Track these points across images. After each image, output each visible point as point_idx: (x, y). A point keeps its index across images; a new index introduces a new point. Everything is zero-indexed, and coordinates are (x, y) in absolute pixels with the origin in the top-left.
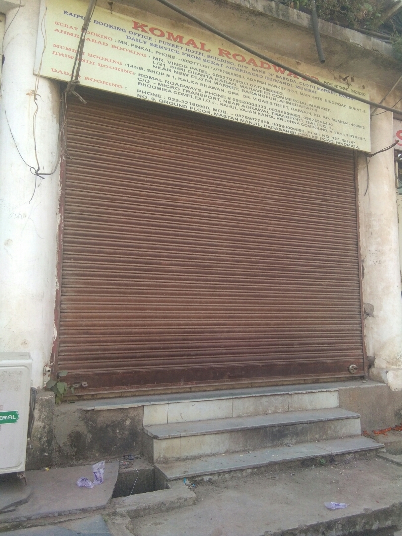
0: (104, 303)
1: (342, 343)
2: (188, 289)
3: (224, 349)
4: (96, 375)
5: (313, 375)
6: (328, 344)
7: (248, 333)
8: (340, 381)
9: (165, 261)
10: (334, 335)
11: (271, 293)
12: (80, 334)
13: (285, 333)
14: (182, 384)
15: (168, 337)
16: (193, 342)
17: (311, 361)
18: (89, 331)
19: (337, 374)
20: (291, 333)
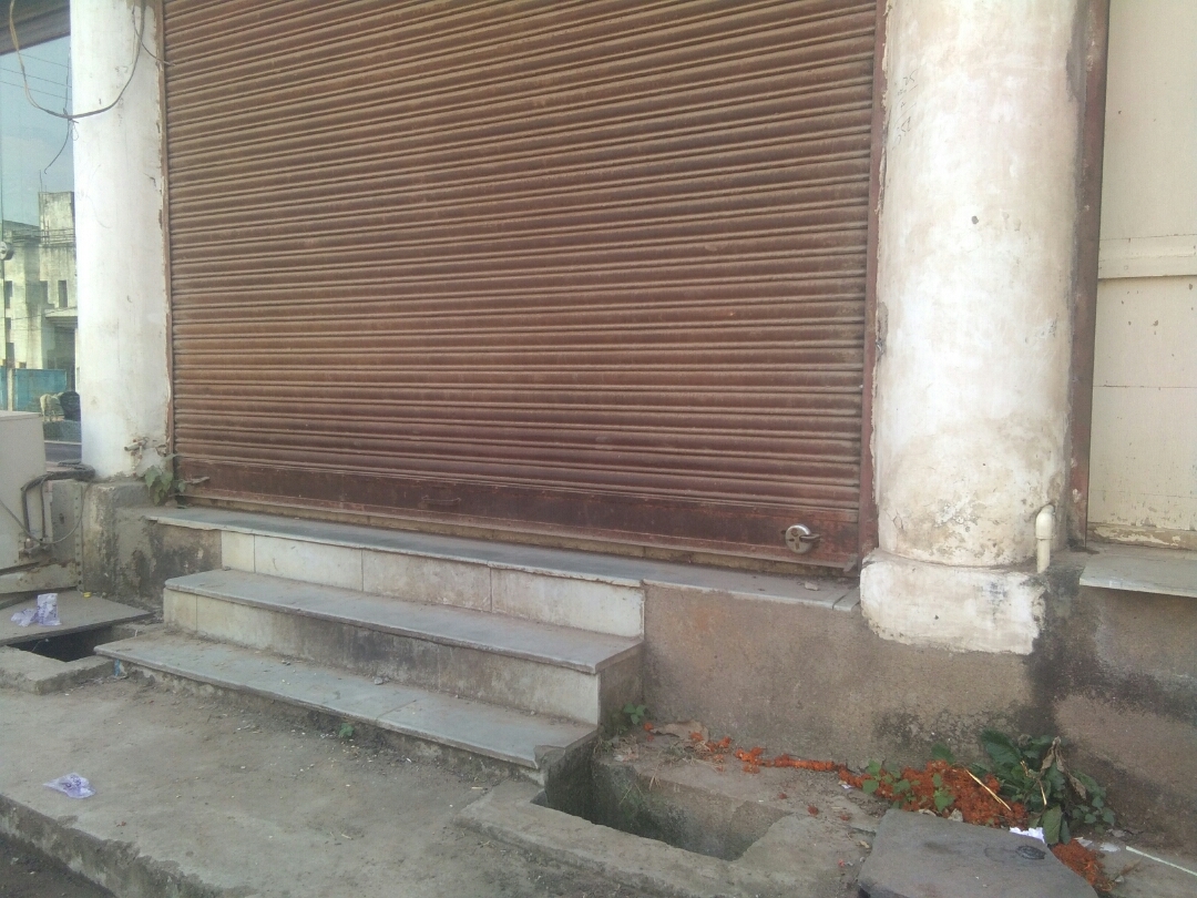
0: (224, 335)
1: (772, 449)
2: (351, 299)
3: (418, 438)
4: (218, 466)
5: (652, 536)
6: (713, 446)
7: (475, 403)
8: (772, 574)
9: (309, 240)
10: (739, 417)
11: (537, 294)
12: (198, 392)
13: (571, 406)
14: (341, 504)
15: (318, 405)
16: (360, 417)
17: (646, 494)
18: (210, 387)
19: (740, 548)
20: (591, 406)
